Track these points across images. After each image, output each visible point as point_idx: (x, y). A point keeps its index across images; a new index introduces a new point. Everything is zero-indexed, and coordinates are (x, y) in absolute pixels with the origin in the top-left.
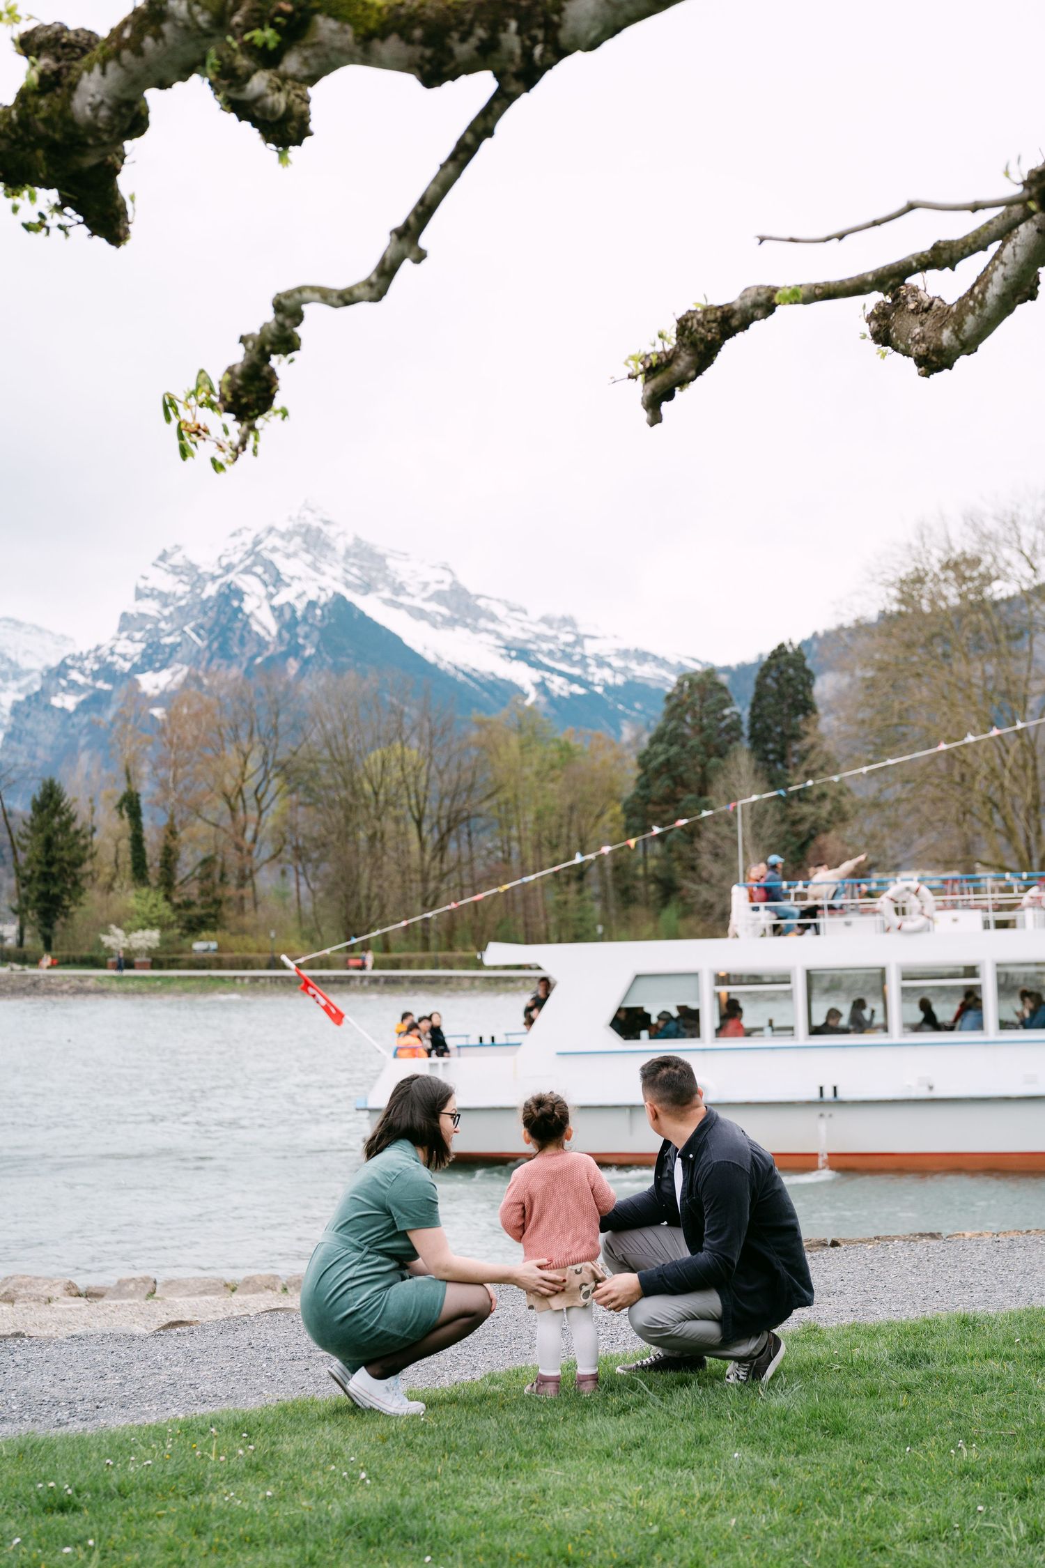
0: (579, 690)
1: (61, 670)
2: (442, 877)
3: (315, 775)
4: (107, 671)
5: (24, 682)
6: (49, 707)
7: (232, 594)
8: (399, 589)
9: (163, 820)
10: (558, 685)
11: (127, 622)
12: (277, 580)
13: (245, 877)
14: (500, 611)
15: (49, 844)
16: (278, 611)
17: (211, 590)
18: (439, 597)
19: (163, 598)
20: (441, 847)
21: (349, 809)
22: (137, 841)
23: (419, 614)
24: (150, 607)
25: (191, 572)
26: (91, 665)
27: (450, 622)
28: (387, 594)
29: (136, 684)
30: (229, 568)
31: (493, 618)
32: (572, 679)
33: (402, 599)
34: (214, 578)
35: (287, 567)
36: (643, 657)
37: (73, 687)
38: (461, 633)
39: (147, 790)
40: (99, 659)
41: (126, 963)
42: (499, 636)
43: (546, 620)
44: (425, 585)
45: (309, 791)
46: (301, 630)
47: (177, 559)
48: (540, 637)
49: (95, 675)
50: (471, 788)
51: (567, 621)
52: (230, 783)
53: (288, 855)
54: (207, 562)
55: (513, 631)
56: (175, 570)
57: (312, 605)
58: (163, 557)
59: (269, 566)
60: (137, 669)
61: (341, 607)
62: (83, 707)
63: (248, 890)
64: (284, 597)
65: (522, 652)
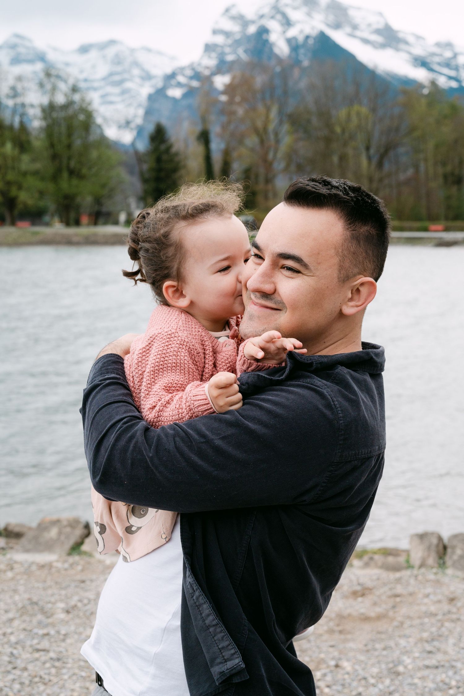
0: (454, 84)
1: (172, 76)
2: (381, 180)
3: (309, 121)
4: (197, 76)
5: (153, 82)
6: (166, 97)
7: (263, 31)
8: (355, 27)
9: (223, 146)
10: (442, 82)
11: (209, 48)
12: (287, 23)
13: (268, 180)
14: (411, 39)
15: (159, 160)
16: (289, 41)
17: (252, 29)
18: (378, 32)
19: (227, 34)
20: (380, 165)
21: (328, 140)
22: (208, 159)
23: (366, 41)
24: (220, 40)
26: (189, 73)
27: (383, 46)
28: (348, 30)
29: (212, 83)
30: (262, 16)
31: (406, 43)
32: (450, 78)
33: (358, 33)
34: (253, 22)
35: (294, 15)
37: (179, 85)
38: (389, 52)
39: (215, 130)
40: (193, 69)
42: (409, 53)
43: (438, 45)
44: (369, 25)
45: (306, 131)
46: (302, 51)
47: (234, 12)
48: (433, 54)
49: (191, 78)
50: (397, 130)
51: (449, 45)
52: (259, 124)
53: (293, 168)
54: (250, 13)
55: (418, 51)
56: (233, 18)
57: (307, 37)
58: (227, 10)
59: (284, 15)
60: (214, 74)
61: (323, 39)
62: (185, 96)
63: (270, 187)
64: (292, 32)
65: (422, 63)
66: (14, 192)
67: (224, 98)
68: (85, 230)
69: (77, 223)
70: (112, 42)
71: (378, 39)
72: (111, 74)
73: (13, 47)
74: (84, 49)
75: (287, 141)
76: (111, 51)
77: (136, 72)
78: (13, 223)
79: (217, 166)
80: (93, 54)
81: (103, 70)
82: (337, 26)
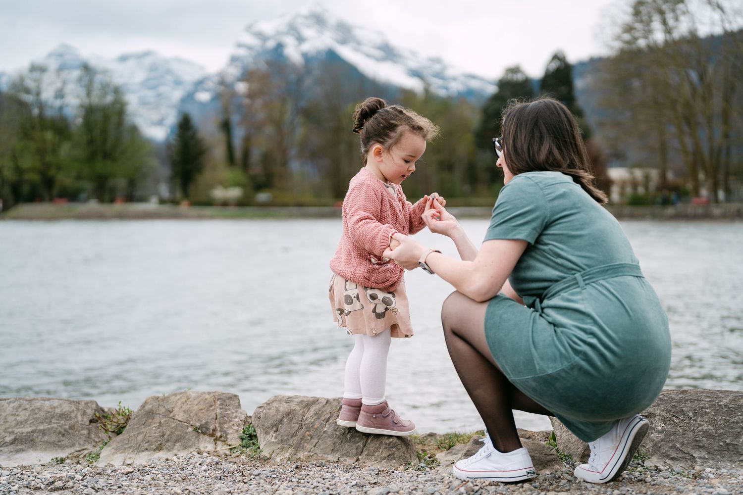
1: (202, 82)
4: (222, 82)
5: (184, 87)
7: (280, 46)
8: (359, 43)
11: (234, 59)
12: (301, 39)
15: (186, 144)
16: (304, 54)
17: (271, 44)
18: (378, 47)
19: (250, 48)
21: (337, 131)
22: (229, 144)
23: (368, 55)
25: (261, 36)
26: (216, 79)
28: (353, 45)
30: (279, 34)
31: (402, 57)
33: (362, 48)
34: (272, 38)
35: (305, 32)
36: (473, 77)
37: (208, 89)
38: (389, 65)
39: (235, 119)
41: (225, 204)
42: (405, 66)
43: (430, 59)
46: (314, 63)
47: (254, 29)
49: (218, 84)
51: (438, 60)
53: (306, 154)
55: (413, 64)
56: (254, 34)
58: (249, 27)
59: (298, 32)
60: (236, 81)
61: (332, 57)
64: (306, 47)
65: (416, 74)
66: (52, 172)
67: (247, 101)
68: (118, 207)
69: (112, 201)
70: (147, 54)
71: (378, 53)
72: (148, 80)
73: (60, 55)
74: (124, 59)
75: (300, 132)
76: (148, 61)
77: (169, 78)
78: (51, 200)
79: (238, 153)
80: (131, 63)
81: (140, 76)
82: (343, 42)
